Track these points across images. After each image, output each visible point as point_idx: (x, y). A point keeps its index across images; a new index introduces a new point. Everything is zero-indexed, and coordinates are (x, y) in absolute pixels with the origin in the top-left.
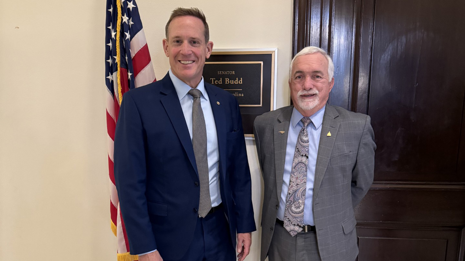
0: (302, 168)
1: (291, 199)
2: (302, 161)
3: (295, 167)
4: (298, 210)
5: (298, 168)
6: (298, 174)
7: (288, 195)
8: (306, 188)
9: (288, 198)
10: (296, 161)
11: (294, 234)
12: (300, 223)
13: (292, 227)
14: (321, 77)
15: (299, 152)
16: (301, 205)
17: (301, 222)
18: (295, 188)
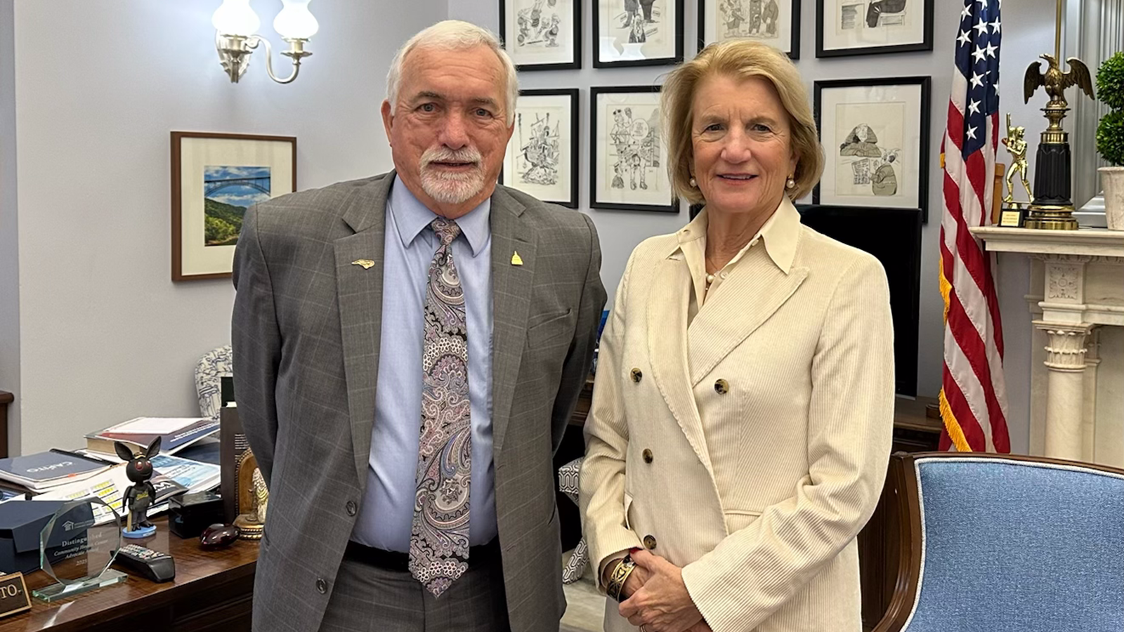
0: (453, 371)
1: (430, 474)
2: (450, 350)
3: (431, 372)
4: (455, 506)
5: (442, 372)
6: (446, 390)
7: (422, 462)
8: (470, 434)
9: (422, 471)
10: (434, 350)
11: (441, 590)
12: (460, 548)
13: (435, 567)
14: (490, 115)
15: (439, 322)
16: (460, 488)
17: (462, 543)
18: (440, 435)
